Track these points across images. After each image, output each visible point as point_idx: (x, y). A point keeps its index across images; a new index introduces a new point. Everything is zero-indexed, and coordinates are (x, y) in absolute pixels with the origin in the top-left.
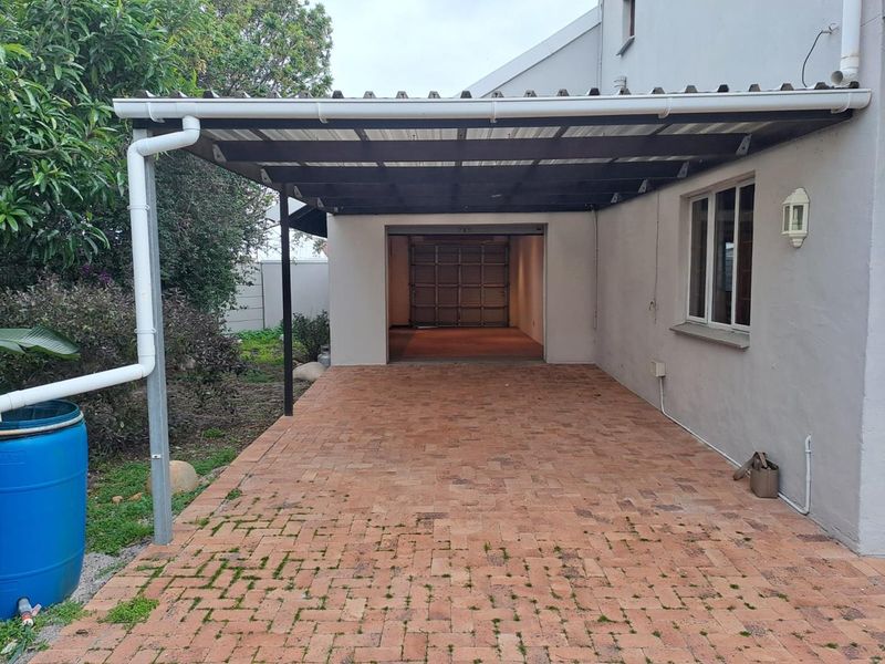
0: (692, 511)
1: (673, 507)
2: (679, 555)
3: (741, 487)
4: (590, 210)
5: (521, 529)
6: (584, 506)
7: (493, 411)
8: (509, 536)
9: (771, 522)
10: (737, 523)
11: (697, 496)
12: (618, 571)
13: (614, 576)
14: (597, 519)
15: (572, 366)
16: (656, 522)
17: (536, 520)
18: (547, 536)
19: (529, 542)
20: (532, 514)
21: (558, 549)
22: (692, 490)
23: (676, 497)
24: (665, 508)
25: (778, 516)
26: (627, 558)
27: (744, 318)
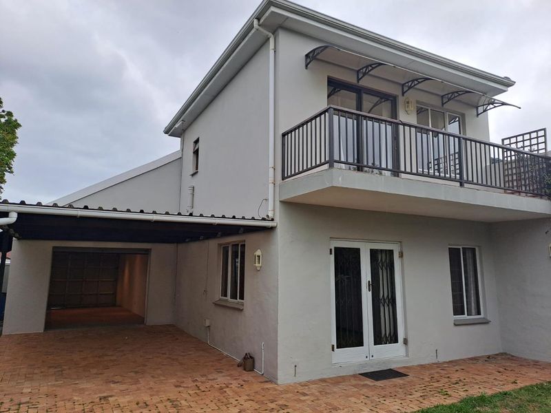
0: (221, 379)
1: (214, 379)
2: (217, 394)
3: (240, 369)
4: (174, 243)
5: (151, 395)
6: (178, 384)
7: (123, 351)
8: (146, 398)
9: (251, 379)
10: (239, 381)
11: (223, 374)
12: (194, 403)
13: (193, 404)
14: (184, 387)
15: (160, 326)
16: (208, 385)
17: (158, 391)
18: (163, 396)
19: (156, 399)
20: (155, 390)
21: (169, 399)
22: (222, 372)
23: (215, 376)
24: (211, 380)
25: (253, 377)
26: (197, 398)
27: (242, 297)
